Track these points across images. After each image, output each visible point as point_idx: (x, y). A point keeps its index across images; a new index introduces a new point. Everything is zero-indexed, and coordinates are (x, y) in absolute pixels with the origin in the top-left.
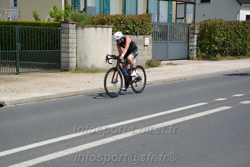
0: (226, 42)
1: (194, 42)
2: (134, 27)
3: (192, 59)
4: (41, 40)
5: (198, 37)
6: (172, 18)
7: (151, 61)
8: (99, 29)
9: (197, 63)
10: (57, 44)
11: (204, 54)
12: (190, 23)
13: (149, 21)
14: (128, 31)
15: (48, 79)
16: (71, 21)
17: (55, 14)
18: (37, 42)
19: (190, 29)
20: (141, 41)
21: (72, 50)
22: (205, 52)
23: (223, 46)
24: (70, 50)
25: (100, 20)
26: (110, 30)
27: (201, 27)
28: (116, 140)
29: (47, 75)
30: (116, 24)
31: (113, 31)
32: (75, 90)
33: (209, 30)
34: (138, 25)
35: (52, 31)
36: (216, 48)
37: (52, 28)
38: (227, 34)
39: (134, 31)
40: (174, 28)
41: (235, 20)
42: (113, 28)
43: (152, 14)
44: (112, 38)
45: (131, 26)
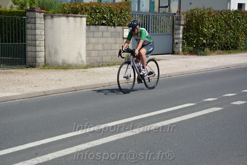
0: (216, 34)
1: (179, 34)
2: (111, 17)
3: (178, 54)
5: (184, 29)
6: (154, 7)
8: (71, 19)
9: (183, 58)
10: (22, 36)
11: (191, 48)
12: (175, 12)
13: (128, 10)
14: (104, 22)
15: (12, 76)
16: (38, 9)
19: (175, 20)
20: (119, 32)
21: (40, 43)
22: (192, 45)
23: (212, 38)
24: (38, 42)
25: (72, 8)
26: (84, 20)
27: (187, 16)
28: (92, 146)
29: (10, 72)
30: (91, 13)
31: (87, 21)
32: (44, 90)
33: (196, 20)
34: (116, 14)
35: (15, 20)
36: (205, 41)
37: (15, 16)
38: (217, 25)
39: (112, 22)
40: (157, 18)
41: (226, 9)
42: (87, 18)
43: (131, 2)
44: (87, 29)
45: (107, 16)
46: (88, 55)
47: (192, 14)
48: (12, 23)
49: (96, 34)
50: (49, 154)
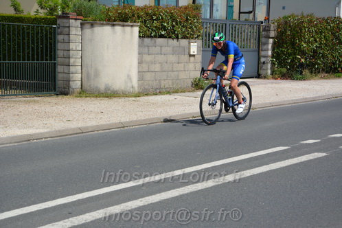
0: (319, 51)
1: (267, 50)
2: (173, 26)
3: (265, 78)
4: (24, 44)
5: (274, 43)
6: (233, 12)
7: (199, 80)
8: (118, 29)
9: (272, 83)
10: (51, 52)
11: (284, 70)
12: (263, 20)
13: (197, 16)
14: (163, 33)
15: (36, 107)
16: (74, 15)
17: (46, 3)
18: (19, 47)
19: (261, 31)
20: (184, 48)
21: (75, 61)
22: (285, 66)
23: (313, 57)
24: (72, 60)
25: (119, 14)
26: (136, 29)
27: (279, 26)
28: (146, 204)
29: (34, 101)
30: (145, 21)
31: (140, 32)
32: (81, 124)
33: (291, 32)
34: (180, 22)
35: (42, 30)
36: (303, 60)
37: (42, 25)
38: (320, 38)
39: (174, 33)
40: (237, 28)
41: (333, 16)
42: (140, 27)
43: (201, 6)
44: (139, 42)
45: (168, 24)
46: (141, 78)
47: (286, 23)
48: (38, 33)
49: (152, 50)
50: (88, 214)
